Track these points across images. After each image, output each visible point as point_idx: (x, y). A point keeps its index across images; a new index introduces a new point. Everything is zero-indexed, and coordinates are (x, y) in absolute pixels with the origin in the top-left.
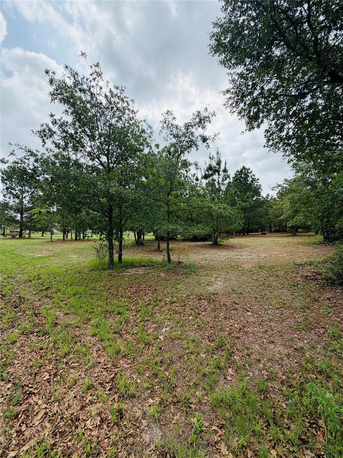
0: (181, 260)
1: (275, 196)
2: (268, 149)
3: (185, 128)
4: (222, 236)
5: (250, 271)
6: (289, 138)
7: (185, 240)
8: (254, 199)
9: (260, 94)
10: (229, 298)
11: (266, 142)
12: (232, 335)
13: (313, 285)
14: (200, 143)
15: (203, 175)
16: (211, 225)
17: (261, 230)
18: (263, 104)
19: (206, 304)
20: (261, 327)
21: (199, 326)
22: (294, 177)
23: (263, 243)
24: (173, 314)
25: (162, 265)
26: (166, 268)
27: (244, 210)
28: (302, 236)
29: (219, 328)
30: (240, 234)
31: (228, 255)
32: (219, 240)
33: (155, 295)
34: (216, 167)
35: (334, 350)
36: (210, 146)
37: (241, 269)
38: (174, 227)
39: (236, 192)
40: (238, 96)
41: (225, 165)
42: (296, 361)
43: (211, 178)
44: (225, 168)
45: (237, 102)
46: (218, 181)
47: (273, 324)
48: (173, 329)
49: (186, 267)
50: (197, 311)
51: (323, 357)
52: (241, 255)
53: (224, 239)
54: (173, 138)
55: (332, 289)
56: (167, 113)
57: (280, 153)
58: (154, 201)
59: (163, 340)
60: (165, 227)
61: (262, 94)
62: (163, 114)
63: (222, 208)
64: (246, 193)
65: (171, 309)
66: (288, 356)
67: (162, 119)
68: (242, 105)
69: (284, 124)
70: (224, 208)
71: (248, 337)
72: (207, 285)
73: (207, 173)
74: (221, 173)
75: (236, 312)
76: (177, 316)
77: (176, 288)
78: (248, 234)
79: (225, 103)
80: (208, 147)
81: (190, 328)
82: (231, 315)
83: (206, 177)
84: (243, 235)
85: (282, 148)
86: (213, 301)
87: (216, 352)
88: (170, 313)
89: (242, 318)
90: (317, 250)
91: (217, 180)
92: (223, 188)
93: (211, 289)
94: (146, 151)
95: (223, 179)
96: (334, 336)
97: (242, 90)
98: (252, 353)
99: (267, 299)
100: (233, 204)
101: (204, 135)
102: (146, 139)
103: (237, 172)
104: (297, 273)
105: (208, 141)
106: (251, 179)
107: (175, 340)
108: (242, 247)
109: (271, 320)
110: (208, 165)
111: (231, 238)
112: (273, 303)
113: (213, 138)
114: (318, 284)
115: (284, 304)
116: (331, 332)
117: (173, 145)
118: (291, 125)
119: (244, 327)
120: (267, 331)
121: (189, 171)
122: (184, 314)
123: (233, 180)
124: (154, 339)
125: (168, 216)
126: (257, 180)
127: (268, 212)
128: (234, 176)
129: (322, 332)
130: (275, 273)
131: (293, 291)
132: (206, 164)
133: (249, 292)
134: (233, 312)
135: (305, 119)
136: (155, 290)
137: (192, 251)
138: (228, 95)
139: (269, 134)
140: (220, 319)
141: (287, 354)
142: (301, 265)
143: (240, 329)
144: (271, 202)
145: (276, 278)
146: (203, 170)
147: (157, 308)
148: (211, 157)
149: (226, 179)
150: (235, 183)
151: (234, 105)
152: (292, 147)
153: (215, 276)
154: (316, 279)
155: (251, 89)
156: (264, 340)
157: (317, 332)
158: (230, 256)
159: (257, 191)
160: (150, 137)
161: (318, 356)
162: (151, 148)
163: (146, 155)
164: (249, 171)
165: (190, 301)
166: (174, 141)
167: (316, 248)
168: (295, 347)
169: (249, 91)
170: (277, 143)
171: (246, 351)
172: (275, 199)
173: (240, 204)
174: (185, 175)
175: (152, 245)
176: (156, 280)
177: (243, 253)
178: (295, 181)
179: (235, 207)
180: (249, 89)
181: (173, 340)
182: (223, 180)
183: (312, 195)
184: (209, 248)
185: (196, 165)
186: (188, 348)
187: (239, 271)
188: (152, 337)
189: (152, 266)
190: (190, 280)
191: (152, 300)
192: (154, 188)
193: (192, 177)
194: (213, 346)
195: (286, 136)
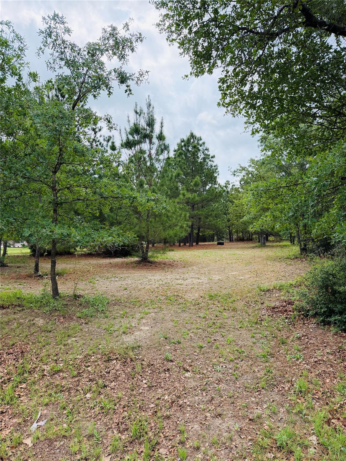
0: (78, 293)
1: (238, 185)
2: (225, 109)
3: (89, 53)
4: (157, 248)
5: (195, 305)
6: (253, 96)
7: (89, 255)
8: (208, 188)
9: (212, 20)
10: (159, 353)
11: (221, 97)
12: (159, 414)
13: (280, 320)
14: (114, 83)
15: (125, 140)
16: (137, 228)
17: (217, 237)
18: (217, 36)
19: (118, 367)
20: (204, 394)
21: (102, 408)
22: (262, 158)
23: (218, 259)
24: (56, 393)
25: (41, 303)
26: (47, 309)
27: (192, 204)
28: (273, 246)
29: (138, 405)
30: (185, 245)
31: (163, 278)
32: (150, 254)
33: (21, 361)
34: (146, 130)
35: (300, 412)
36: (132, 92)
37: (181, 301)
38: (65, 232)
39: (178, 175)
40: (179, 15)
41: (162, 127)
42: (250, 438)
43: (137, 147)
44: (161, 133)
45: (178, 25)
46: (150, 154)
47: (222, 386)
48: (53, 422)
49: (87, 304)
50: (100, 382)
51: (285, 425)
52: (183, 279)
53: (158, 252)
54: (65, 68)
55: (304, 324)
56: (54, 19)
57: (242, 119)
58: (23, 181)
59: (30, 445)
60: (45, 232)
61: (216, 21)
62: (47, 18)
63: (154, 200)
64: (194, 177)
65: (51, 384)
66: (241, 431)
67: (43, 27)
68: (185, 31)
69: (246, 75)
70: (156, 201)
71: (184, 414)
72: (124, 333)
73: (131, 138)
74: (155, 140)
75: (168, 375)
76: (62, 398)
77: (65, 345)
78: (197, 244)
79: (158, 22)
80: (128, 92)
81: (87, 414)
82: (160, 381)
83: (128, 145)
84: (189, 246)
85: (244, 111)
86: (132, 360)
87: (129, 449)
88: (49, 392)
89: (177, 384)
90: (291, 267)
91: (148, 153)
92: (159, 166)
93: (129, 340)
94: (10, 82)
95: (157, 150)
96: (301, 392)
97: (186, 7)
98: (187, 439)
99: (217, 348)
100: (174, 194)
101: (123, 70)
102: (9, 60)
103: (182, 142)
104: (262, 304)
105: (129, 82)
106: (203, 156)
107: (56, 441)
108: (185, 265)
109: (219, 381)
110: (132, 124)
111: (170, 251)
112: (225, 353)
113: (138, 78)
114: (286, 318)
115: (240, 353)
116: (298, 387)
117: (64, 80)
118: (256, 77)
119: (179, 397)
120: (212, 399)
121: (100, 130)
122: (77, 390)
123: (175, 155)
124: (12, 448)
125: (55, 211)
126: (212, 157)
127: (228, 210)
128: (176, 148)
129: (287, 388)
130: (231, 305)
131: (254, 331)
132: (129, 121)
133: (191, 339)
134: (163, 375)
135: (273, 71)
136: (22, 352)
137: (102, 275)
138: (164, 11)
139: (225, 85)
140: (141, 391)
141: (239, 430)
142: (268, 290)
143: (173, 402)
144: (232, 195)
145: (232, 313)
146: (123, 131)
147: (24, 386)
148: (138, 111)
149: (162, 151)
150: (178, 159)
151: (173, 29)
152: (257, 111)
153: (138, 316)
154: (286, 311)
155: (200, 8)
156: (208, 415)
157: (281, 389)
158: (166, 281)
159: (211, 177)
160: (19, 57)
161: (279, 424)
162: (20, 79)
163: (9, 91)
164: (201, 142)
165: (89, 366)
166: (67, 72)
167: (290, 265)
168: (251, 417)
169: (196, 11)
170: (237, 101)
171: (178, 438)
172: (237, 190)
173: (184, 195)
174: (93, 137)
175: (22, 265)
176: (25, 334)
177: (187, 275)
178: (263, 163)
179: (177, 200)
180: (197, 9)
181: (50, 442)
182: (157, 154)
183: (283, 185)
184: (133, 268)
185: (109, 122)
186: (80, 451)
187: (178, 305)
188: (8, 443)
189: (19, 306)
190: (93, 327)
191: (13, 371)
192: (26, 155)
193: (105, 143)
194: (125, 439)
195: (249, 92)
